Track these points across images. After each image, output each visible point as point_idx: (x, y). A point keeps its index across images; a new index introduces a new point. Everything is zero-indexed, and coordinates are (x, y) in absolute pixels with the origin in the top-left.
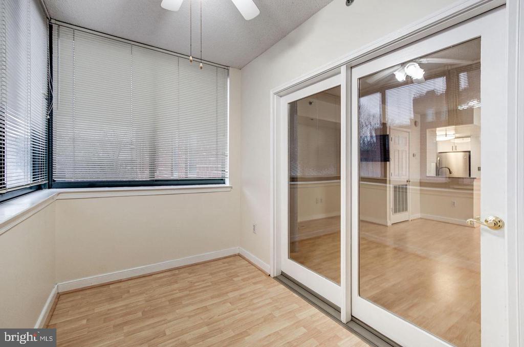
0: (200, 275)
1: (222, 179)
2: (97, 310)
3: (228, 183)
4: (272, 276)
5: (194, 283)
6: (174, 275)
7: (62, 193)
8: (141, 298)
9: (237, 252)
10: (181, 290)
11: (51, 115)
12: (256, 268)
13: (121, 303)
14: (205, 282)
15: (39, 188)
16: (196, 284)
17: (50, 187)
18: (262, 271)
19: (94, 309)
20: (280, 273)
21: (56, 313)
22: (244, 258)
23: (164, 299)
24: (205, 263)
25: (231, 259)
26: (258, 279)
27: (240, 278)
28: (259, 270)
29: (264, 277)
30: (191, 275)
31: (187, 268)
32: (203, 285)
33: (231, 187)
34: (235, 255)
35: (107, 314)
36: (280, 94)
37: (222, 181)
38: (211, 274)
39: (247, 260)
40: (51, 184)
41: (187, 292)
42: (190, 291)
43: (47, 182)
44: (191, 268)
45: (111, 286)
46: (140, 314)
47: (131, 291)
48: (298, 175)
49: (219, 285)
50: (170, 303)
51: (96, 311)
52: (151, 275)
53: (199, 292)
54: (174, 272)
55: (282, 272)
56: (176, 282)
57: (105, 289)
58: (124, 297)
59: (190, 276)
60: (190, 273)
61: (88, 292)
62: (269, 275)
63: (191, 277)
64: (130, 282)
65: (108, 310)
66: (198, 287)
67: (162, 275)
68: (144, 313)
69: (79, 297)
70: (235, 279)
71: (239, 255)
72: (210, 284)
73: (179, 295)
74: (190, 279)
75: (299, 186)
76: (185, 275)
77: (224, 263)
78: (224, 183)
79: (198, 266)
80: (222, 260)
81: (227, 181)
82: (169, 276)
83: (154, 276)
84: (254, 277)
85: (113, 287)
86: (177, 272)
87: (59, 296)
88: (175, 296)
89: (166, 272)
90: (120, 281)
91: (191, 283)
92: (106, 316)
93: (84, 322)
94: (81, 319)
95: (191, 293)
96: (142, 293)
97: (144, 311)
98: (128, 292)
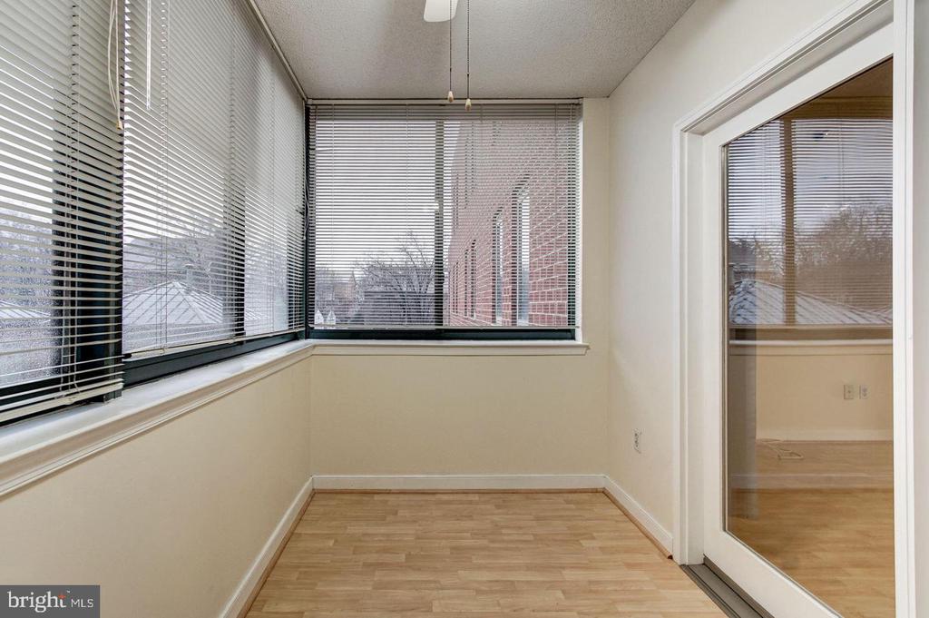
1: (568, 330)
3: (579, 340)
4: (677, 558)
5: (502, 527)
6: (471, 502)
7: (319, 346)
8: (411, 530)
9: (600, 486)
12: (641, 530)
13: (383, 530)
15: (295, 337)
16: (504, 531)
17: (307, 337)
18: (653, 541)
19: (346, 528)
20: (701, 561)
21: (305, 517)
22: (614, 502)
23: (444, 543)
24: (530, 494)
25: (585, 497)
26: (640, 558)
27: (595, 544)
28: (647, 537)
29: (656, 557)
30: (500, 511)
31: (495, 496)
32: (516, 537)
33: (588, 347)
34: (595, 491)
35: (360, 541)
36: (699, 129)
37: (569, 335)
38: (538, 519)
39: (620, 507)
40: (309, 333)
41: (485, 542)
42: (490, 541)
43: (304, 329)
44: (503, 496)
45: (376, 497)
46: (402, 558)
47: (401, 513)
48: (757, 322)
49: (548, 546)
50: (452, 553)
51: (348, 531)
52: (434, 493)
53: (507, 549)
55: (706, 559)
56: (470, 517)
57: (366, 499)
59: (496, 511)
60: (498, 507)
61: (347, 497)
62: (671, 557)
63: (498, 514)
64: (402, 497)
65: (364, 535)
66: (506, 538)
68: (409, 556)
69: (334, 503)
70: (585, 543)
71: (604, 492)
72: (531, 538)
74: (496, 518)
75: (758, 351)
76: (488, 507)
77: (568, 502)
78: (573, 338)
79: (515, 497)
80: (565, 495)
81: (579, 333)
82: (461, 502)
83: (438, 496)
84: (628, 551)
85: (381, 499)
86: (476, 498)
87: (315, 494)
88: (464, 543)
90: (389, 492)
91: (496, 526)
92: (358, 544)
93: (331, 543)
94: (329, 537)
95: (492, 545)
96: (415, 522)
97: (410, 554)
98: (396, 513)
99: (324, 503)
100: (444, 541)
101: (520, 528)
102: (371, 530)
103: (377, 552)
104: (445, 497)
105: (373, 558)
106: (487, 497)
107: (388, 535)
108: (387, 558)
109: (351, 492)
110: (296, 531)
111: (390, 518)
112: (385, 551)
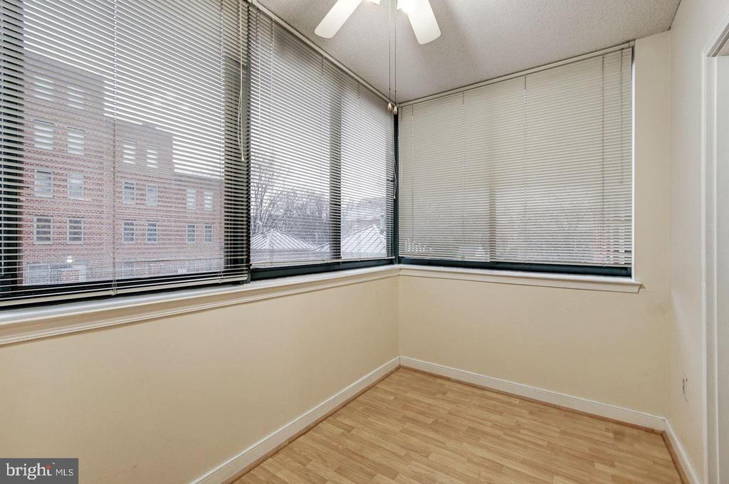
0: (543, 422)
1: (626, 268)
2: (409, 395)
3: (633, 279)
5: (523, 428)
6: (510, 404)
7: (403, 269)
8: (448, 407)
9: (660, 428)
10: (495, 425)
11: (397, 194)
13: (430, 401)
14: (540, 437)
16: (522, 431)
17: (397, 263)
19: (407, 392)
23: (466, 422)
30: (531, 417)
32: (530, 439)
34: (652, 431)
35: (410, 403)
37: (625, 272)
38: (563, 433)
41: (500, 433)
42: (505, 434)
43: (394, 257)
44: (542, 407)
45: (439, 381)
46: (431, 421)
47: (449, 395)
49: (557, 454)
50: (467, 430)
51: (407, 395)
52: (483, 389)
54: (513, 400)
56: (501, 413)
57: (430, 379)
58: (437, 396)
59: (527, 416)
60: (531, 413)
61: (418, 375)
63: (528, 418)
64: (456, 385)
65: (415, 400)
66: (521, 436)
67: (495, 395)
68: (435, 422)
69: (408, 377)
71: (663, 435)
72: (544, 444)
73: (488, 429)
74: (523, 420)
76: (523, 411)
78: (629, 276)
81: (635, 272)
82: (501, 401)
83: (485, 392)
85: (441, 382)
86: (517, 402)
87: (399, 368)
89: (502, 394)
90: (448, 379)
91: (519, 425)
92: (407, 404)
93: (392, 398)
94: (391, 394)
95: (504, 437)
96: (455, 403)
97: (437, 420)
98: (445, 394)
99: (403, 374)
100: (467, 421)
101: (540, 434)
102: (421, 399)
103: (416, 412)
104: (491, 394)
105: (411, 414)
106: (525, 404)
107: (430, 405)
108: (421, 418)
109: (424, 373)
110: (377, 386)
111: (440, 396)
112: (422, 413)
